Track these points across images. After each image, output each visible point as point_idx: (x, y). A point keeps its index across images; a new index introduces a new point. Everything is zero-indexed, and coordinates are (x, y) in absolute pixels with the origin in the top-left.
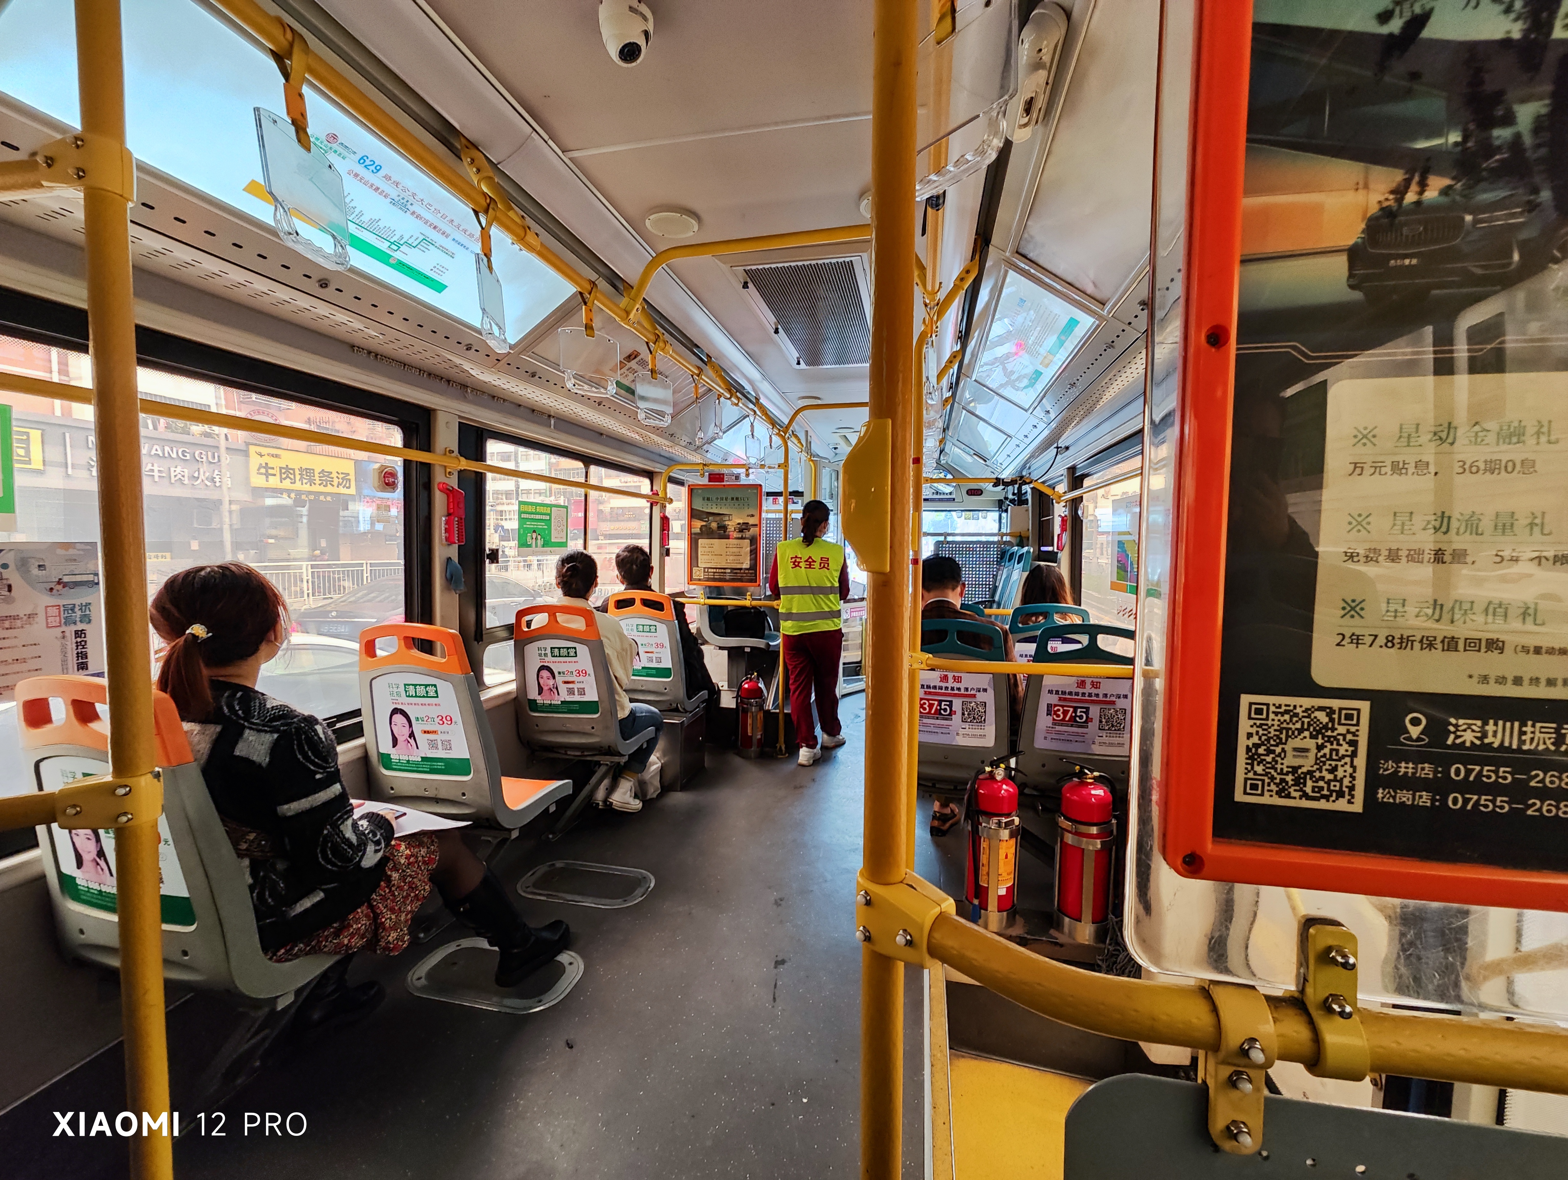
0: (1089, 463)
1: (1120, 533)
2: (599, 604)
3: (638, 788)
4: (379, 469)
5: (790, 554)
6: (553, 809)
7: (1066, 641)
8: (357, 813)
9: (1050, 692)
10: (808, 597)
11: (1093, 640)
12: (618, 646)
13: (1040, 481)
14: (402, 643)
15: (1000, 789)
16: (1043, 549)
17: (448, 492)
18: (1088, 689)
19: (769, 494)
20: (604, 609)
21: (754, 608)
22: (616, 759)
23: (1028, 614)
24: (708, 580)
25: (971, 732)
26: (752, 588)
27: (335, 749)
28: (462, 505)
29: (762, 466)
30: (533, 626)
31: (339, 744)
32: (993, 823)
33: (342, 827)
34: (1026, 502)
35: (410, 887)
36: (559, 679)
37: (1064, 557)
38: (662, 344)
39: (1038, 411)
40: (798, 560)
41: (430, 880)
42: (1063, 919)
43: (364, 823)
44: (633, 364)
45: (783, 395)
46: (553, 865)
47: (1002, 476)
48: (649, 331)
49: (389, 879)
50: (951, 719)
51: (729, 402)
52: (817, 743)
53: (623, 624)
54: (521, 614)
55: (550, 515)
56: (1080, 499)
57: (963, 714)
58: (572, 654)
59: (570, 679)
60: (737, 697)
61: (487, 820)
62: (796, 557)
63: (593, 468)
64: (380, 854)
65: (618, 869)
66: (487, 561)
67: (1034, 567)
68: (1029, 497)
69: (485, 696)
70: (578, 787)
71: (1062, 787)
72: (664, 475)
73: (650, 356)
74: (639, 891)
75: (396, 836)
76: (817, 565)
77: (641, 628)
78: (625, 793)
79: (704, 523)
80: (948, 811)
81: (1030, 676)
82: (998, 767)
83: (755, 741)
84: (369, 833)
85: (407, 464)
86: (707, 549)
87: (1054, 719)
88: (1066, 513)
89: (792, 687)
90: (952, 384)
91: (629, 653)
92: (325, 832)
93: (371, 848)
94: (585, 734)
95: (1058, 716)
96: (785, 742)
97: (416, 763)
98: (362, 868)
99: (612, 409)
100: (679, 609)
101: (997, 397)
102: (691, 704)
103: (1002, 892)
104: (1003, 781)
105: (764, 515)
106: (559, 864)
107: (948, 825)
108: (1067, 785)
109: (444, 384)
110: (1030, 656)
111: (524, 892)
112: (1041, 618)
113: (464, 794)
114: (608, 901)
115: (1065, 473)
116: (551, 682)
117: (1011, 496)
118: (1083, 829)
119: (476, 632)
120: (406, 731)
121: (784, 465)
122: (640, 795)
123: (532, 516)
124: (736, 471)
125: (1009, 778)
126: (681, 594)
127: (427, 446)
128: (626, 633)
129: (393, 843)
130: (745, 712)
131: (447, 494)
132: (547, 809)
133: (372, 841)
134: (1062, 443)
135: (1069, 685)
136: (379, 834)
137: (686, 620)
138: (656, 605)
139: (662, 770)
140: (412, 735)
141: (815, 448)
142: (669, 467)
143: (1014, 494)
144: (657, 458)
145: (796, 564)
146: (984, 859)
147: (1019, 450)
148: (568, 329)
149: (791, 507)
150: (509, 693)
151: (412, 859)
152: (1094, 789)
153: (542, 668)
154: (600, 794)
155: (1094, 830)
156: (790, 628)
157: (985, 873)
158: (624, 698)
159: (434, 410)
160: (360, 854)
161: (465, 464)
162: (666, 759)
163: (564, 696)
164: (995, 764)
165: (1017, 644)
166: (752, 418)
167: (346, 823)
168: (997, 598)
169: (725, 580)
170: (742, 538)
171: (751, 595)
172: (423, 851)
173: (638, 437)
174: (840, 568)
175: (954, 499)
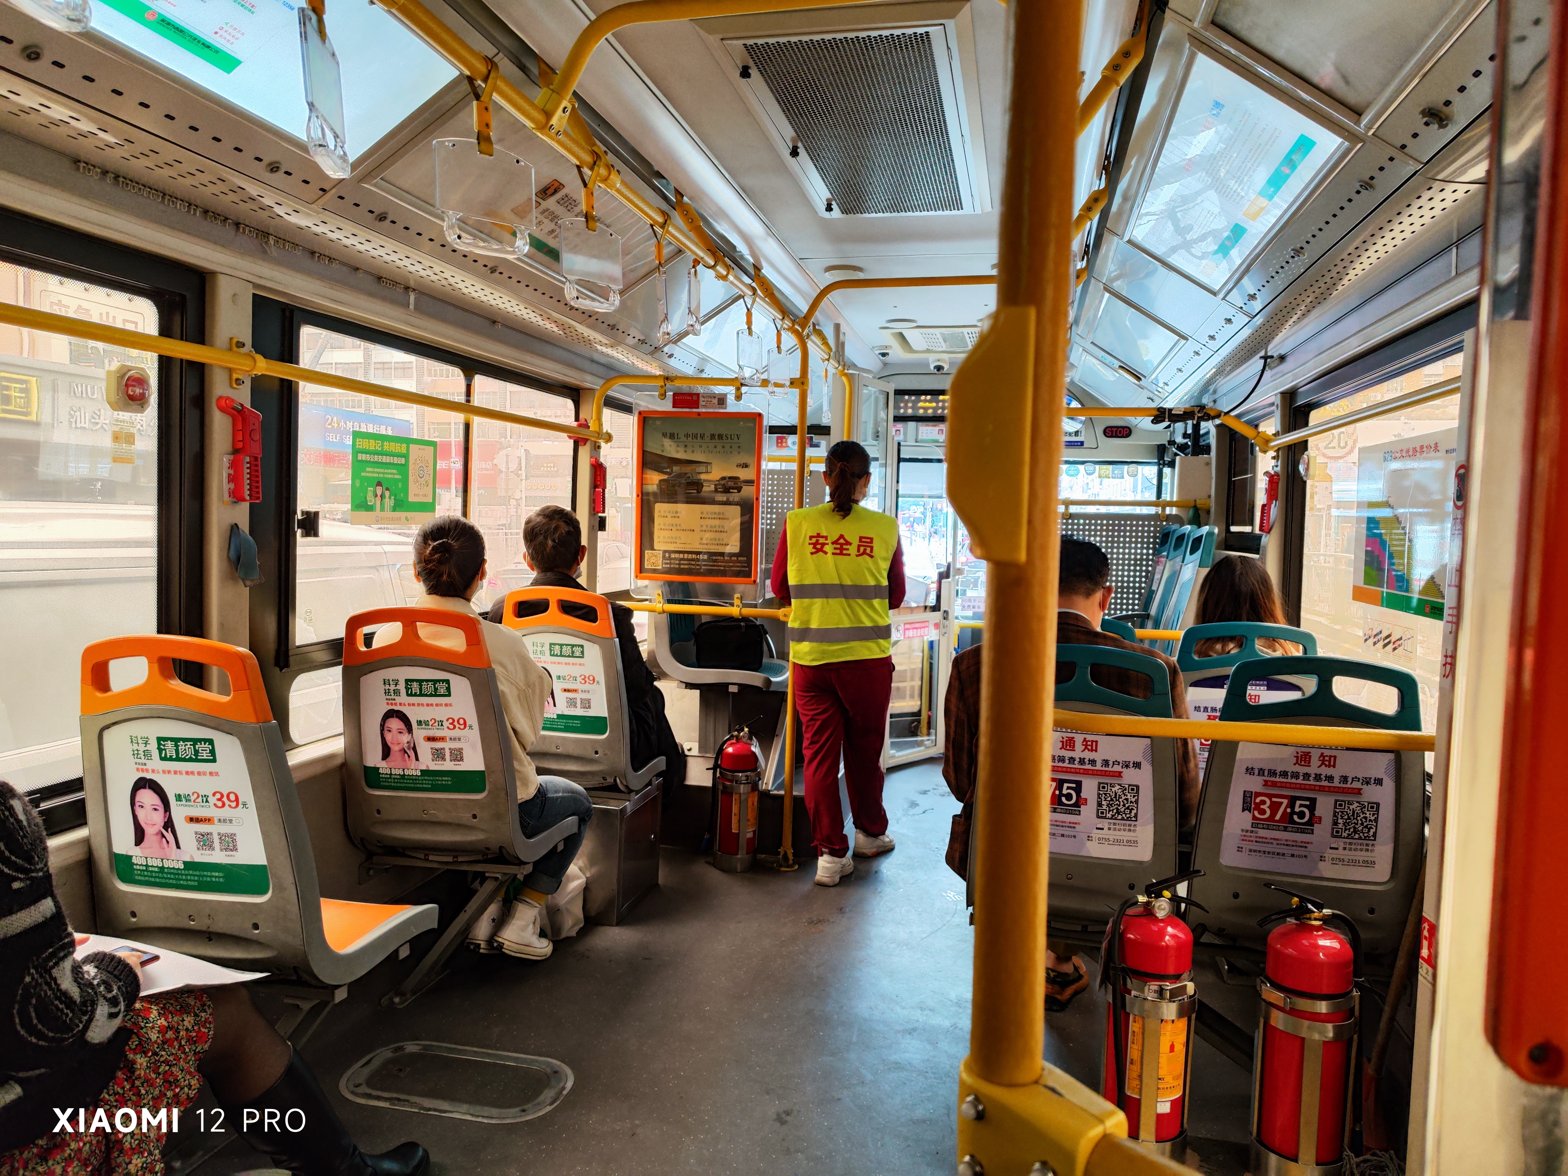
0: (1319, 385)
1: (1372, 505)
2: (488, 608)
3: (546, 921)
4: (118, 371)
5: (808, 530)
6: (404, 953)
7: (1273, 686)
8: (79, 954)
9: (1250, 771)
10: (836, 604)
11: (1325, 686)
12: (520, 677)
13: (1233, 414)
14: (156, 666)
15: (1162, 933)
16: (1234, 529)
17: (237, 414)
18: (1314, 768)
19: (773, 430)
20: (495, 616)
21: (745, 619)
22: (512, 870)
23: (1208, 640)
24: (668, 571)
25: (1112, 835)
26: (741, 587)
27: (42, 841)
28: (257, 436)
29: (765, 383)
30: (376, 644)
31: (53, 833)
32: (1150, 990)
33: (55, 972)
34: (1207, 450)
35: (166, 1081)
36: (419, 734)
37: (1272, 544)
38: (603, 171)
39: (1236, 297)
40: (821, 540)
41: (199, 1069)
42: (1267, 1159)
43: (90, 970)
44: (551, 203)
45: (799, 262)
46: (401, 1048)
47: (1168, 405)
48: (583, 148)
49: (130, 1067)
50: (1079, 813)
51: (711, 272)
52: (848, 848)
53: (528, 641)
54: (355, 623)
55: (406, 456)
56: (1303, 445)
57: (1100, 805)
58: (442, 691)
59: (438, 733)
60: (714, 769)
61: (295, 969)
62: (819, 536)
63: (479, 380)
64: (117, 1022)
65: (511, 1058)
66: (299, 532)
67: (1218, 559)
68: (1213, 441)
69: (295, 758)
70: (446, 919)
71: (1270, 931)
72: (597, 394)
73: (583, 191)
74: (548, 1094)
75: (142, 994)
76: (853, 549)
77: (557, 649)
78: (524, 929)
79: (666, 477)
80: (1068, 968)
81: (1215, 743)
82: (1159, 895)
83: (743, 843)
84: (99, 985)
85: (165, 363)
86: (669, 520)
87: (1254, 818)
88: (1278, 469)
89: (807, 753)
90: (1087, 246)
91: (537, 691)
92: (28, 979)
93: (102, 1010)
94: (459, 826)
95: (1263, 812)
96: (793, 846)
97: (175, 872)
98: (87, 1043)
99: (514, 280)
100: (623, 618)
101: (1162, 270)
102: (638, 779)
103: (1164, 1108)
104: (1167, 921)
105: (764, 464)
106: (412, 1047)
107: (1069, 991)
108: (1277, 930)
109: (229, 230)
110: (1214, 709)
111: (353, 1093)
112: (1231, 646)
113: (256, 926)
114: (495, 1111)
115: (1278, 400)
116: (405, 738)
117: (1179, 440)
118: (1304, 1004)
119: (278, 651)
120: (159, 818)
121: (801, 383)
122: (549, 931)
123: (376, 458)
124: (719, 389)
125: (1178, 914)
126: (625, 595)
127: (200, 335)
128: (532, 656)
129: (138, 1005)
130: (728, 793)
131: (233, 416)
132: (396, 952)
133: (105, 998)
134: (1274, 348)
135: (1282, 760)
136: (115, 988)
137: (634, 639)
138: (586, 613)
139: (587, 890)
140: (169, 825)
141: (851, 353)
142: (608, 380)
143: (1185, 436)
144: (587, 365)
145: (818, 546)
146: (1133, 1052)
147: (1199, 360)
148: (448, 141)
149: (810, 452)
150: (331, 757)
151: (170, 1035)
152: (1324, 937)
153: (390, 714)
154: (482, 930)
155: (1323, 1007)
156: (806, 653)
157: (1135, 1075)
158: (527, 767)
159: (213, 274)
160: (85, 1018)
161: (264, 366)
162: (594, 870)
163: (427, 762)
164: (1154, 891)
165: (1191, 690)
166: (749, 301)
167: (61, 964)
168: (1153, 611)
169: (698, 573)
170: (727, 503)
171: (741, 599)
172: (188, 1021)
173: (555, 329)
174: (890, 555)
175: (1082, 443)
